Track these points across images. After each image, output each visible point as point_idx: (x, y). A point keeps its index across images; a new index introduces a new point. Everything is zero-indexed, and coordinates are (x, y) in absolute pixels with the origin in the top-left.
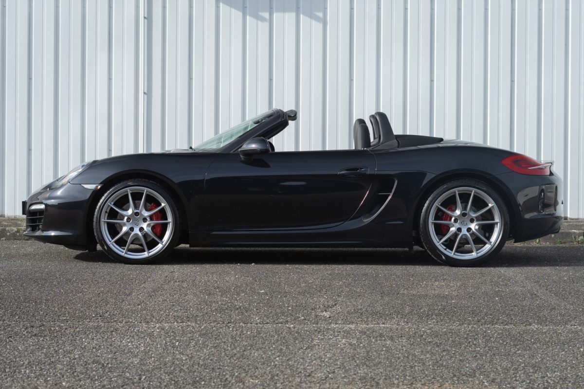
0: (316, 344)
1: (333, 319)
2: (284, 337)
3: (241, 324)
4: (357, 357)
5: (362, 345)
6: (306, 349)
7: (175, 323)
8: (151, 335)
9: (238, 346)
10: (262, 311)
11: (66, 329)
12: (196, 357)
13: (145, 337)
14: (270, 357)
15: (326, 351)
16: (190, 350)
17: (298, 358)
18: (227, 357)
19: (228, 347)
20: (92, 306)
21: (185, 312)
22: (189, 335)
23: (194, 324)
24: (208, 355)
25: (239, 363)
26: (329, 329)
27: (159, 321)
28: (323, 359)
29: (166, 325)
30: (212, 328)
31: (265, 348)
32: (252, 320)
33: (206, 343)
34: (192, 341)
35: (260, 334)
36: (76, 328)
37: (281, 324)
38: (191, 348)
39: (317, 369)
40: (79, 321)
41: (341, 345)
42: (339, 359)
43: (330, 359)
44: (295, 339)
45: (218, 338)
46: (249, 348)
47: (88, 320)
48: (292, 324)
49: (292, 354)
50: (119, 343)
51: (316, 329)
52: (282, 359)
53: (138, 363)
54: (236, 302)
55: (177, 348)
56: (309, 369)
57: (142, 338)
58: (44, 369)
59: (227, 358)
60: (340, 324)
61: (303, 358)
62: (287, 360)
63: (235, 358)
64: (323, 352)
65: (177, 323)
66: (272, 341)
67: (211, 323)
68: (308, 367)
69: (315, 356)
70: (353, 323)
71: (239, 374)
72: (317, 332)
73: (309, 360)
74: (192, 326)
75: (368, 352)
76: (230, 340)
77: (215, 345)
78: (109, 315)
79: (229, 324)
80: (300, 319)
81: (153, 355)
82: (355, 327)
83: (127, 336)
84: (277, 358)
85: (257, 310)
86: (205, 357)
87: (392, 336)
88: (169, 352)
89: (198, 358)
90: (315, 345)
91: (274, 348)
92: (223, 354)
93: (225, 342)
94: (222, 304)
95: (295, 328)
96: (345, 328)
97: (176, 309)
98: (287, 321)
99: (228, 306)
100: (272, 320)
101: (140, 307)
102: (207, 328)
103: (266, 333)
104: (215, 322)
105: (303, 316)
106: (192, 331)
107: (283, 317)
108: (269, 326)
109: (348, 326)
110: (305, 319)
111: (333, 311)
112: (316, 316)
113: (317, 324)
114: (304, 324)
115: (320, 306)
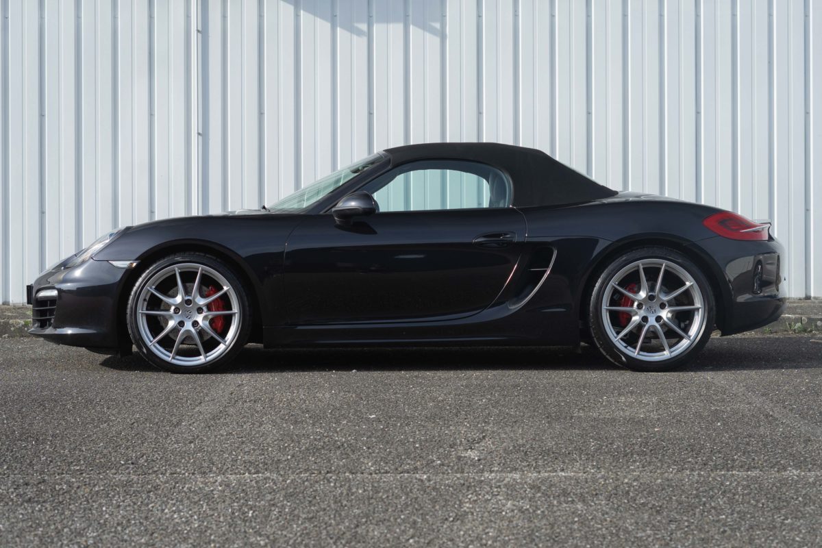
0: (467, 510)
1: (484, 464)
2: (416, 499)
3: (347, 474)
4: (537, 537)
5: (539, 512)
6: (453, 521)
7: (247, 474)
8: (208, 497)
9: (347, 516)
10: (377, 451)
11: (78, 487)
12: (281, 541)
13: (200, 500)
14: (399, 538)
15: (486, 525)
16: (271, 526)
17: (445, 540)
18: (331, 538)
19: (330, 519)
20: (121, 445)
21: (260, 455)
22: (269, 497)
23: (275, 476)
24: (300, 536)
26: (482, 481)
27: (222, 472)
28: (484, 541)
29: (232, 477)
30: (304, 482)
31: (389, 521)
32: (363, 468)
33: (296, 512)
34: (273, 508)
35: (378, 492)
36: (95, 486)
37: (408, 473)
38: (273, 523)
40: (99, 473)
41: (506, 513)
42: (510, 540)
43: (495, 540)
44: (434, 501)
45: (313, 503)
46: (364, 520)
47: (113, 471)
48: (424, 473)
49: (433, 530)
50: (160, 515)
51: (462, 482)
52: (418, 542)
54: (336, 435)
55: (251, 521)
57: (195, 503)
59: (331, 541)
60: (497, 471)
61: (452, 540)
62: (428, 543)
63: (343, 542)
64: (481, 527)
65: (249, 473)
66: (399, 506)
67: (301, 472)
69: (470, 536)
70: (516, 469)
72: (465, 487)
73: (462, 542)
74: (273, 480)
75: (552, 525)
76: (333, 506)
77: (311, 516)
78: (146, 461)
79: (329, 475)
80: (434, 464)
81: (212, 537)
82: (521, 478)
83: (172, 500)
84: (411, 541)
85: (369, 448)
86: (295, 540)
87: (581, 494)
88: (237, 530)
89: (285, 542)
90: (466, 513)
91: (403, 520)
92: (324, 532)
93: (325, 509)
94: (315, 440)
95: (429, 481)
96: (507, 480)
97: (247, 449)
98: (416, 469)
99: (324, 442)
100: (393, 467)
101: (192, 445)
102: (296, 484)
103: (388, 491)
104: (306, 470)
105: (439, 459)
106: (272, 488)
107: (409, 461)
108: (389, 477)
109: (510, 475)
110: (443, 465)
111: (482, 448)
112: (459, 458)
113: (463, 472)
114: (443, 473)
115: (461, 441)
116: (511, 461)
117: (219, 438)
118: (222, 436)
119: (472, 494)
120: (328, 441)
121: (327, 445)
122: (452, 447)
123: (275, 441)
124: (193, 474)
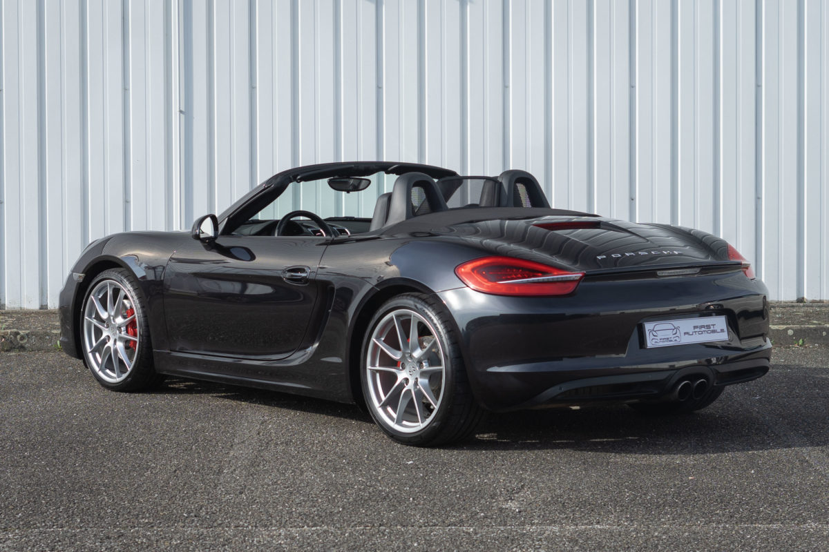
1: (524, 516)
3: (399, 527)
7: (306, 527)
20: (175, 496)
23: (332, 529)
26: (524, 534)
27: (282, 525)
35: (431, 545)
37: (455, 525)
40: (168, 526)
48: (470, 525)
51: (506, 535)
60: (537, 523)
65: (308, 526)
70: (555, 522)
72: (509, 541)
78: (207, 513)
79: (382, 528)
80: (478, 517)
82: (560, 531)
87: (614, 547)
94: (360, 490)
95: (476, 534)
96: (547, 532)
97: (297, 501)
98: (461, 521)
99: (369, 493)
100: (440, 520)
101: (243, 495)
102: (354, 537)
103: (440, 545)
104: (360, 524)
105: (482, 511)
106: (334, 541)
107: (454, 514)
108: (438, 530)
109: (549, 528)
110: (486, 517)
111: (521, 499)
112: (501, 510)
113: (505, 525)
114: (488, 526)
115: (501, 491)
116: (550, 513)
117: (267, 488)
118: (269, 485)
119: (516, 547)
120: (373, 492)
121: (373, 496)
122: (493, 498)
123: (322, 491)
124: (256, 527)
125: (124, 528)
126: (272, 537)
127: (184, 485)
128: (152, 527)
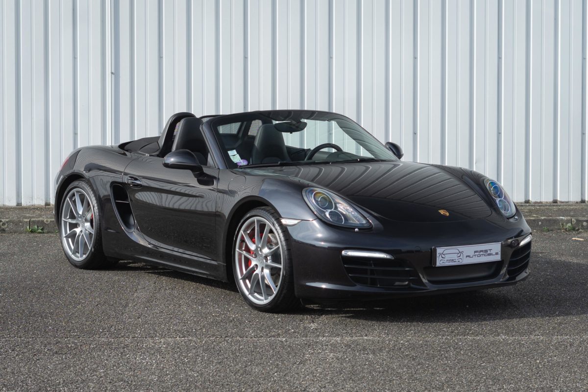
0: (307, 358)
1: (320, 332)
2: (279, 352)
3: (238, 338)
4: (344, 372)
5: (347, 359)
6: (299, 364)
8: (159, 351)
9: (240, 361)
10: (255, 323)
11: (81, 346)
12: (206, 374)
13: (154, 353)
14: (269, 373)
15: (317, 366)
16: (198, 367)
17: (293, 373)
19: (230, 363)
21: (183, 326)
22: (194, 351)
24: (216, 371)
25: (243, 379)
26: (317, 342)
27: (162, 336)
28: (315, 374)
29: (170, 340)
30: (213, 342)
31: (263, 364)
32: (247, 334)
33: (211, 359)
34: (197, 357)
35: (256, 348)
36: (90, 344)
37: (274, 337)
38: (199, 365)
39: (311, 384)
40: (89, 337)
41: (329, 360)
42: (329, 374)
43: (321, 373)
44: (289, 353)
45: (220, 354)
46: (250, 363)
47: (98, 336)
48: (284, 337)
49: (288, 369)
50: (134, 361)
51: (306, 342)
52: (279, 375)
53: (157, 380)
54: (229, 313)
55: (187, 364)
56: (304, 384)
57: (152, 354)
58: (79, 387)
59: (233, 374)
60: (327, 336)
61: (297, 374)
62: (285, 375)
63: (239, 374)
64: (314, 367)
65: (179, 337)
66: (269, 356)
67: (210, 336)
68: (303, 382)
69: (307, 372)
70: (338, 335)
71: (246, 389)
72: (307, 346)
73: (303, 375)
74: (194, 341)
75: (353, 366)
76: (231, 356)
77: (219, 361)
78: (115, 330)
79: (227, 338)
80: (290, 332)
81: (168, 372)
82: (341, 340)
83: (139, 353)
84: (276, 374)
85: (250, 322)
86: (213, 374)
88: (180, 368)
89: (208, 374)
90: (307, 360)
91: (271, 363)
92: (228, 370)
93: (227, 358)
94: (216, 316)
95: (287, 342)
96: (332, 341)
98: (279, 334)
102: (208, 343)
104: (213, 335)
105: (293, 329)
106: (195, 346)
107: (274, 330)
108: (263, 340)
109: (334, 338)
110: (295, 332)
111: (320, 322)
112: (305, 328)
113: (307, 337)
114: (295, 337)
115: (307, 317)
116: (336, 330)
119: (311, 349)
120: (225, 317)
121: (224, 320)
122: (301, 321)
123: (191, 317)
124: (146, 338)
125: (60, 338)
126: (155, 343)
127: (102, 313)
128: (79, 337)
